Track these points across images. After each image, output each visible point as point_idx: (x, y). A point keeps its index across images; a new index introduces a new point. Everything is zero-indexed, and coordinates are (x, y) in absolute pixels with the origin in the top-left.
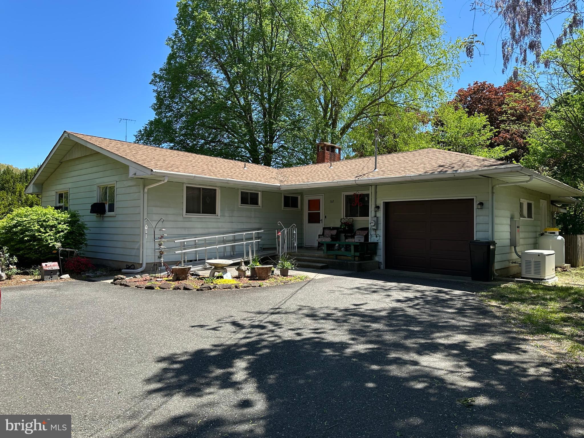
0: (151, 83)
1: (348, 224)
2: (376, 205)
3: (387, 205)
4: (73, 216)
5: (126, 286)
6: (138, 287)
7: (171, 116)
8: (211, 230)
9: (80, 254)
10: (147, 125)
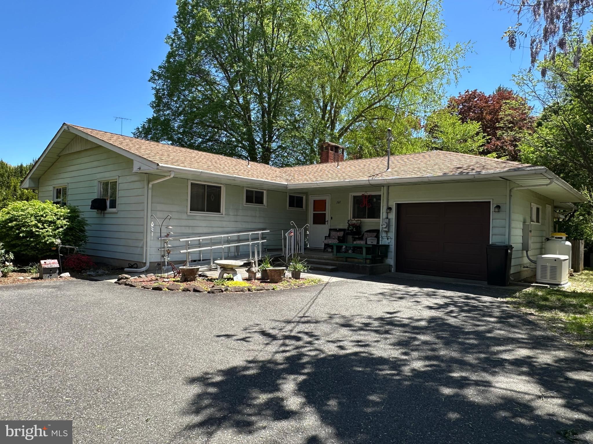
0: (149, 81)
1: (356, 225)
2: (388, 206)
3: (399, 206)
4: (73, 211)
5: (131, 286)
6: (145, 288)
7: (168, 114)
8: (216, 230)
9: (80, 251)
10: (146, 123)
